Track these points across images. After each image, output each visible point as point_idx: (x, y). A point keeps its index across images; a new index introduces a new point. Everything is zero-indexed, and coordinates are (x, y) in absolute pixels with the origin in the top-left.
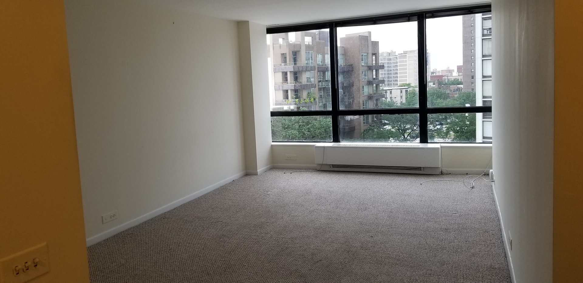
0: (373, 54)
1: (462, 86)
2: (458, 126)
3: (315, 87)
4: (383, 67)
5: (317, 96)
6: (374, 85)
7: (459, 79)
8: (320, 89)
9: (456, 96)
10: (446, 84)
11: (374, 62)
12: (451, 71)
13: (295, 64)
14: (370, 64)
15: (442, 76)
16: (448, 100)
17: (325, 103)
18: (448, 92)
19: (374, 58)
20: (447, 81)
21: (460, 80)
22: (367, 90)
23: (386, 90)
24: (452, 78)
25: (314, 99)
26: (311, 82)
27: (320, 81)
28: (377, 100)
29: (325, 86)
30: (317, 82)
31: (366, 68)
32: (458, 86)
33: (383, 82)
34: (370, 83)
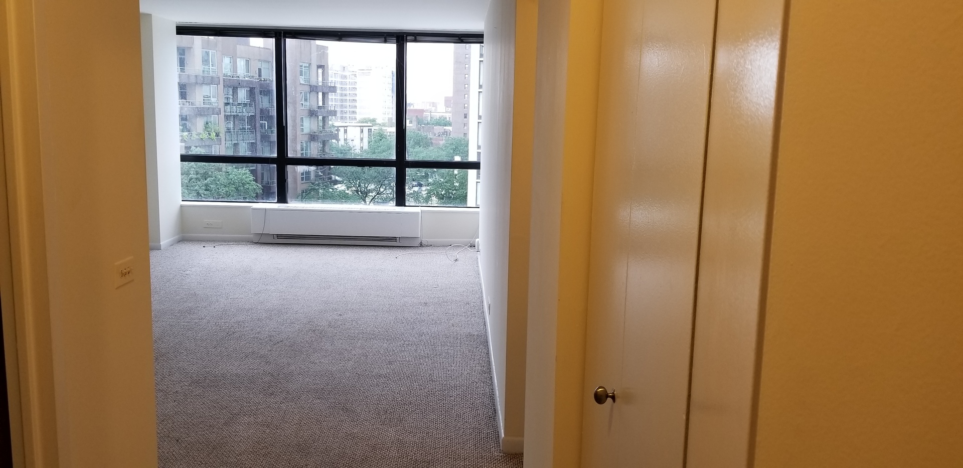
0: (319, 67)
1: (450, 128)
2: (442, 189)
3: (219, 113)
4: (333, 89)
5: (222, 130)
6: (320, 118)
7: (446, 118)
8: (227, 118)
9: (442, 143)
10: (428, 124)
11: (320, 79)
12: (434, 104)
13: (182, 70)
14: (313, 83)
15: (422, 111)
16: (431, 148)
17: (236, 142)
18: (430, 136)
19: (320, 71)
20: (429, 119)
21: (448, 119)
22: (309, 126)
23: (338, 127)
24: (437, 115)
25: (217, 135)
26: (210, 103)
27: (227, 104)
28: (324, 143)
29: (236, 112)
30: (221, 106)
31: (307, 89)
32: (445, 128)
33: (334, 113)
34: (312, 114)
